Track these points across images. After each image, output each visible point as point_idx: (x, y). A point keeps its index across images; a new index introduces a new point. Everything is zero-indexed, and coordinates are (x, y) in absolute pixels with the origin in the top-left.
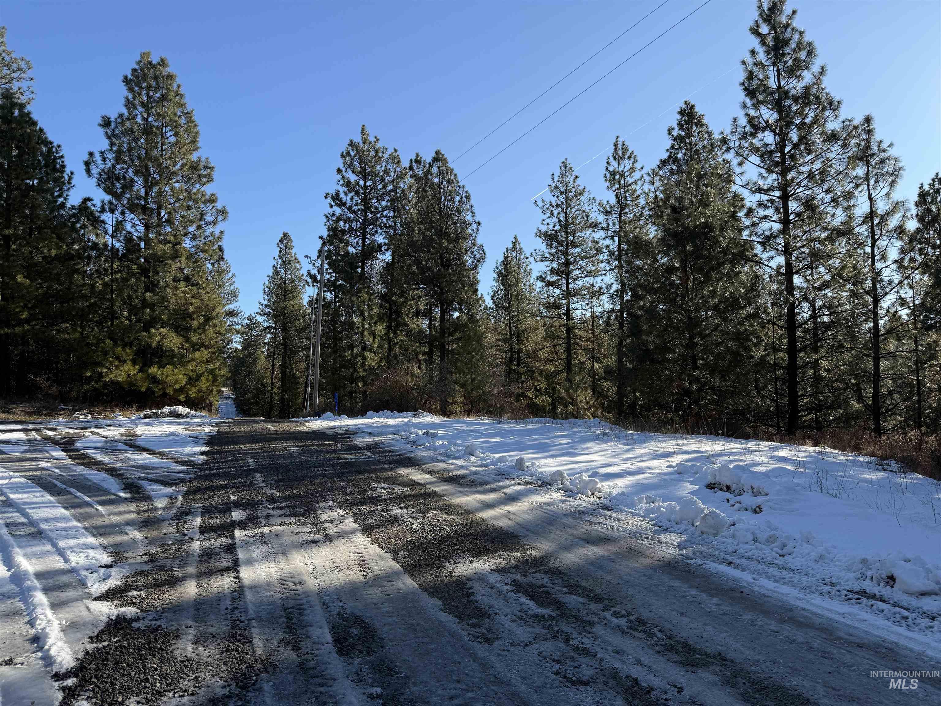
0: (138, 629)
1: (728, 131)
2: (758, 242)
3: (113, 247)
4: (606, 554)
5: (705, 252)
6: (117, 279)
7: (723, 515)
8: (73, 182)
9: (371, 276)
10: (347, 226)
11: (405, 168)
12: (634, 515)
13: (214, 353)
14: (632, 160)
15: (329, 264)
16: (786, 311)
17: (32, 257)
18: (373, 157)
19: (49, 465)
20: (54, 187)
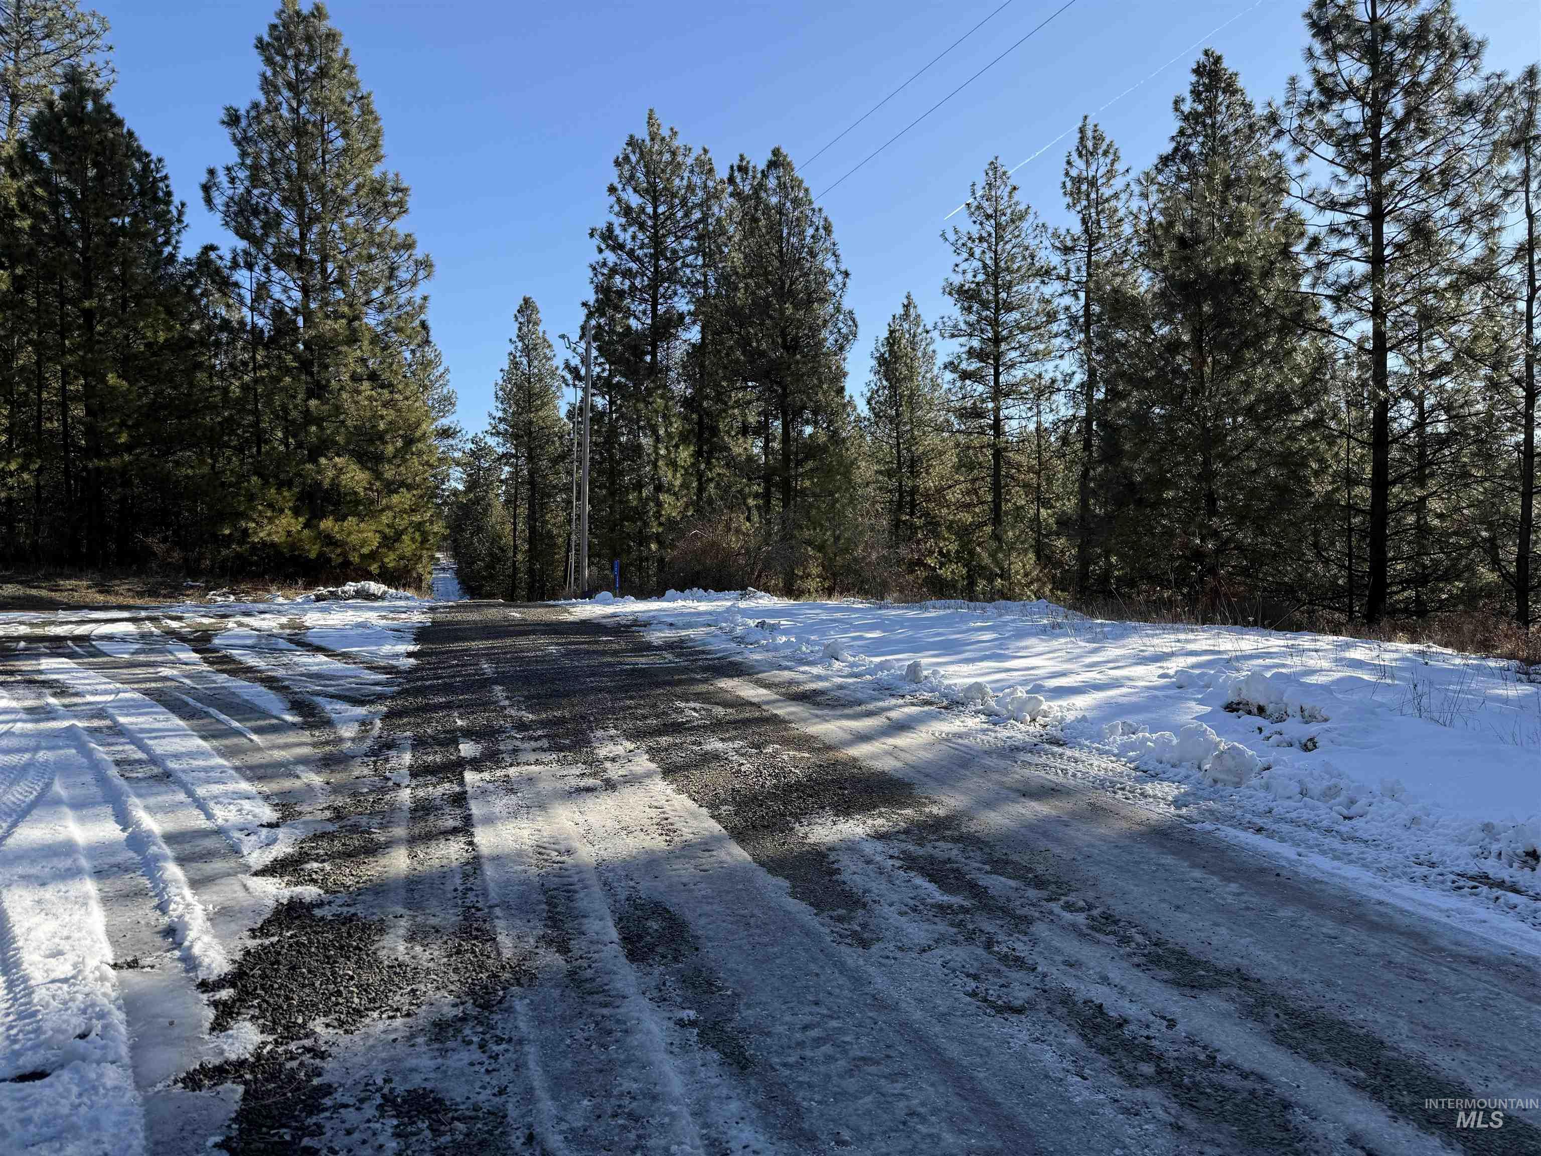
0: (322, 918)
1: (1279, 100)
2: (1327, 297)
3: (254, 326)
4: (1054, 813)
5: (1234, 315)
6: (263, 378)
7: (1250, 753)
8: (186, 219)
9: (668, 369)
10: (627, 283)
11: (722, 181)
12: (1101, 752)
13: (421, 497)
14: (1111, 157)
15: (599, 349)
16: (1371, 415)
17: (129, 345)
18: (668, 164)
19: (175, 672)
20: (156, 229)
